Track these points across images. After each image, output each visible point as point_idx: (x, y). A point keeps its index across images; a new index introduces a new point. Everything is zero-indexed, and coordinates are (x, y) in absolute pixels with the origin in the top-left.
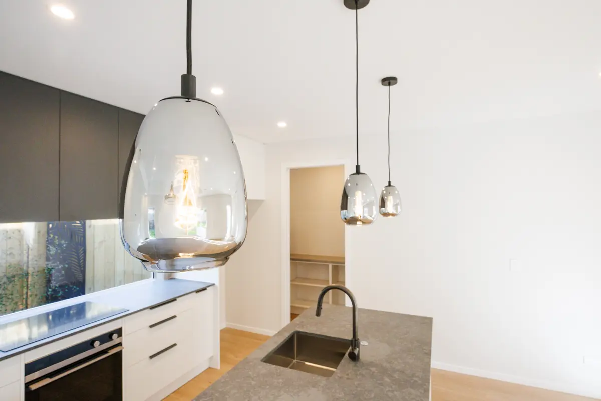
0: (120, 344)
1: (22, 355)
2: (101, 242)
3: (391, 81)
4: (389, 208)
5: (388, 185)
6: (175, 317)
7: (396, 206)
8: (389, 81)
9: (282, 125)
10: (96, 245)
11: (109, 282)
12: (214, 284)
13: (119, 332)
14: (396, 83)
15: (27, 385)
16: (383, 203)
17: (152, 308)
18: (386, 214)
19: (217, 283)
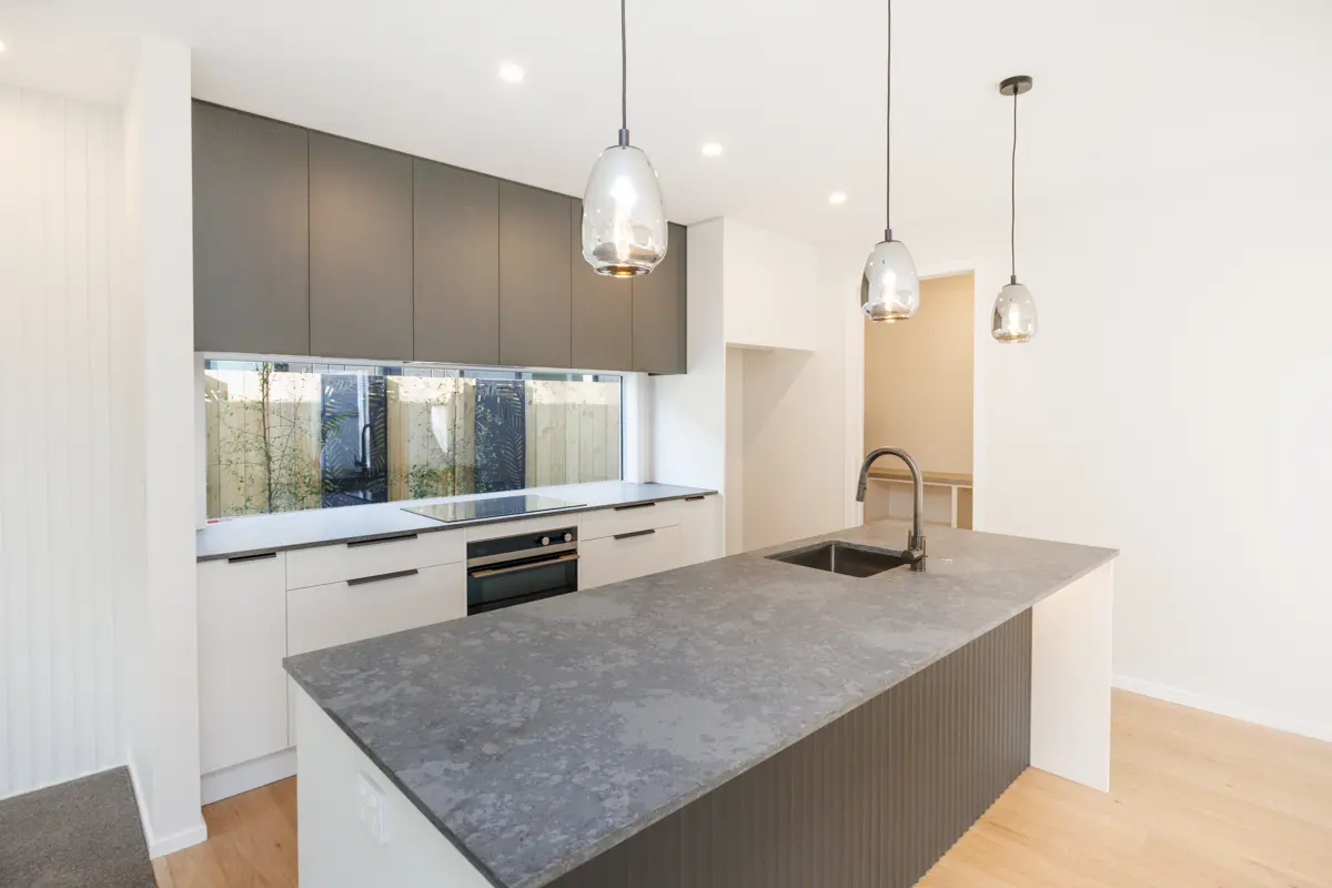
0: (574, 551)
1: (465, 530)
2: (545, 431)
3: (1020, 85)
4: (1013, 324)
5: (1010, 282)
6: (652, 531)
7: (1024, 322)
8: (1014, 85)
9: (838, 198)
10: (540, 434)
11: (559, 479)
12: (717, 492)
13: (573, 531)
14: (1029, 88)
15: (471, 571)
16: (998, 319)
17: (618, 508)
18: (1006, 338)
19: (721, 492)
